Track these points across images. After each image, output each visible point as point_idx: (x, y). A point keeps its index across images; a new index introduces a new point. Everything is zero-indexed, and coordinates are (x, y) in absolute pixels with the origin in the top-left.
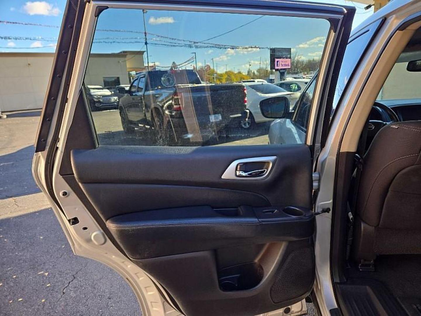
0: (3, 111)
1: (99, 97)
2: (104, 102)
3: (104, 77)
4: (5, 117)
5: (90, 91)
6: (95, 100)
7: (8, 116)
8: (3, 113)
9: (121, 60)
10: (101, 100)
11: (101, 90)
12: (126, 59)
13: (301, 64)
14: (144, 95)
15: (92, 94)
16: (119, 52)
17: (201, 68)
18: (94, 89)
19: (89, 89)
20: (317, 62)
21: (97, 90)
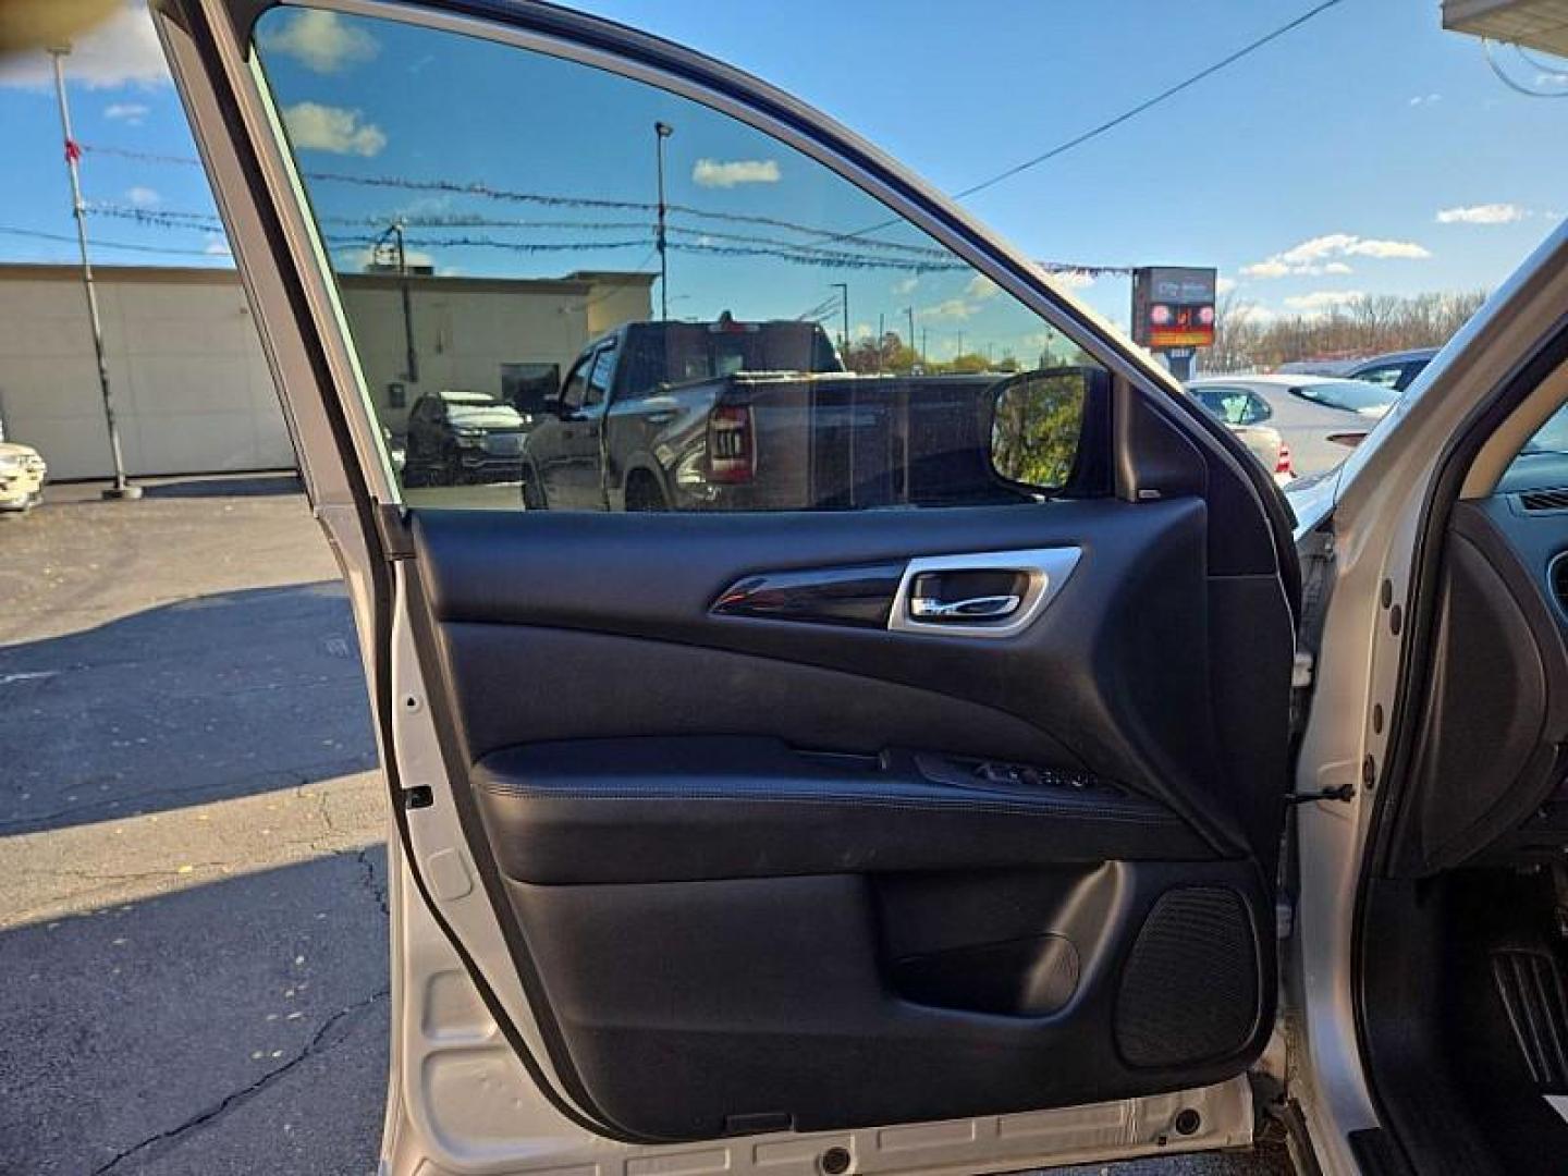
0: (130, 474)
1: (477, 432)
2: (494, 453)
3: (504, 365)
4: (136, 492)
5: (446, 410)
6: (462, 443)
7: (148, 492)
8: (131, 482)
9: (569, 303)
10: (483, 445)
11: (487, 409)
12: (589, 299)
13: (1250, 335)
14: (605, 416)
15: (454, 421)
16: (564, 275)
17: (865, 345)
18: (460, 403)
19: (445, 402)
20: (1313, 328)
21: (471, 409)
